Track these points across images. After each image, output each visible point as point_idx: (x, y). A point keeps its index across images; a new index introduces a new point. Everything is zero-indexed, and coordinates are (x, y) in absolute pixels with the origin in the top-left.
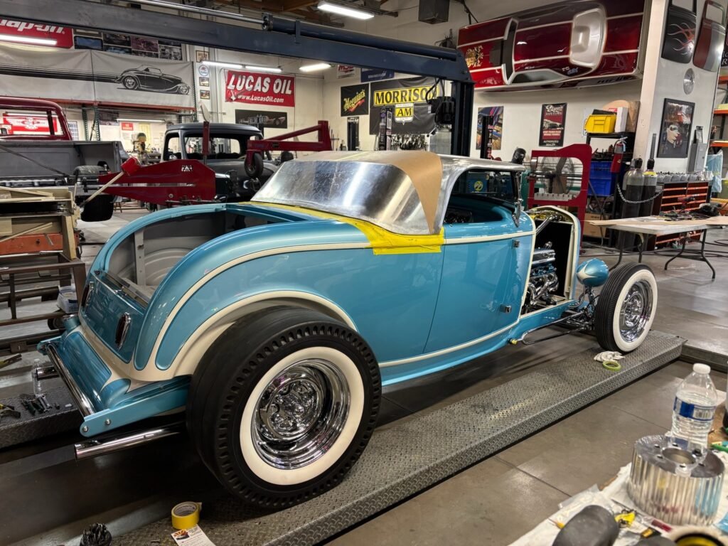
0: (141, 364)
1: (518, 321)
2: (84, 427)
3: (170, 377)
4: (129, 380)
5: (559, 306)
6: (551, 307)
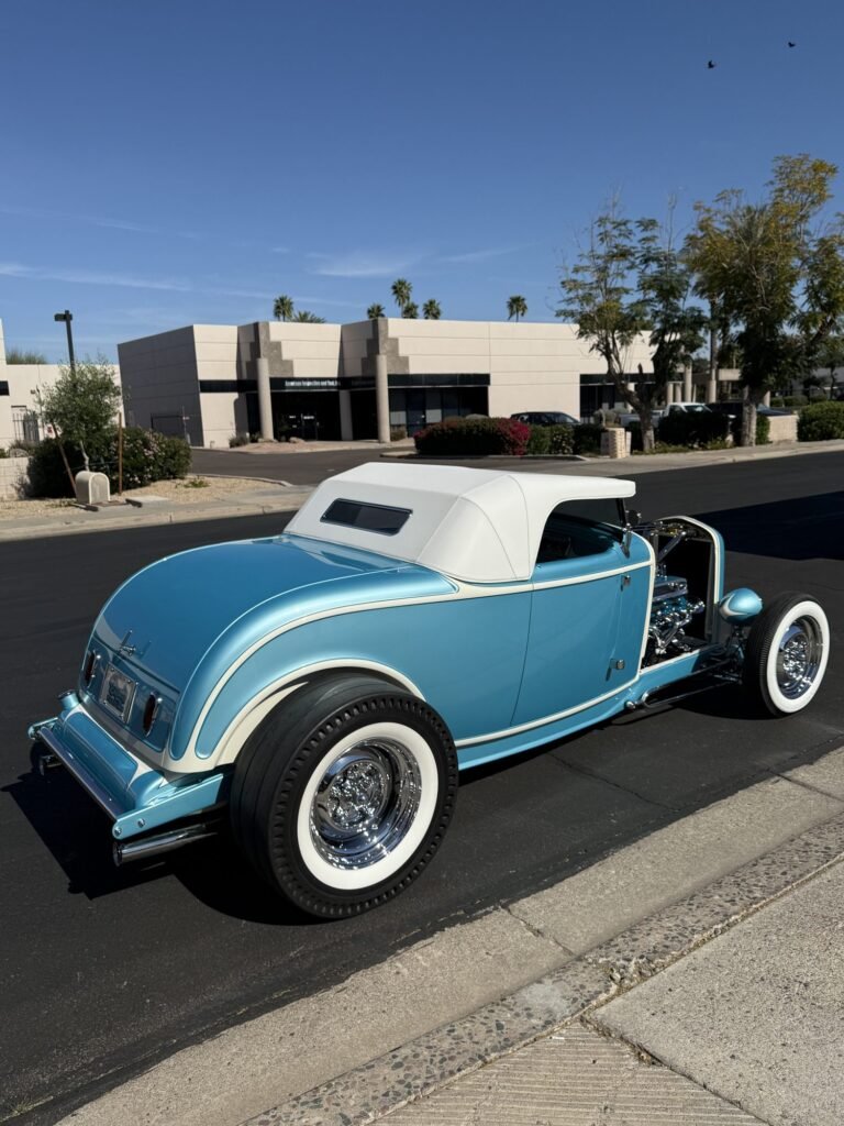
0: (178, 753)
1: (636, 679)
2: (116, 828)
3: (211, 767)
4: (162, 772)
5: (696, 652)
6: (685, 656)
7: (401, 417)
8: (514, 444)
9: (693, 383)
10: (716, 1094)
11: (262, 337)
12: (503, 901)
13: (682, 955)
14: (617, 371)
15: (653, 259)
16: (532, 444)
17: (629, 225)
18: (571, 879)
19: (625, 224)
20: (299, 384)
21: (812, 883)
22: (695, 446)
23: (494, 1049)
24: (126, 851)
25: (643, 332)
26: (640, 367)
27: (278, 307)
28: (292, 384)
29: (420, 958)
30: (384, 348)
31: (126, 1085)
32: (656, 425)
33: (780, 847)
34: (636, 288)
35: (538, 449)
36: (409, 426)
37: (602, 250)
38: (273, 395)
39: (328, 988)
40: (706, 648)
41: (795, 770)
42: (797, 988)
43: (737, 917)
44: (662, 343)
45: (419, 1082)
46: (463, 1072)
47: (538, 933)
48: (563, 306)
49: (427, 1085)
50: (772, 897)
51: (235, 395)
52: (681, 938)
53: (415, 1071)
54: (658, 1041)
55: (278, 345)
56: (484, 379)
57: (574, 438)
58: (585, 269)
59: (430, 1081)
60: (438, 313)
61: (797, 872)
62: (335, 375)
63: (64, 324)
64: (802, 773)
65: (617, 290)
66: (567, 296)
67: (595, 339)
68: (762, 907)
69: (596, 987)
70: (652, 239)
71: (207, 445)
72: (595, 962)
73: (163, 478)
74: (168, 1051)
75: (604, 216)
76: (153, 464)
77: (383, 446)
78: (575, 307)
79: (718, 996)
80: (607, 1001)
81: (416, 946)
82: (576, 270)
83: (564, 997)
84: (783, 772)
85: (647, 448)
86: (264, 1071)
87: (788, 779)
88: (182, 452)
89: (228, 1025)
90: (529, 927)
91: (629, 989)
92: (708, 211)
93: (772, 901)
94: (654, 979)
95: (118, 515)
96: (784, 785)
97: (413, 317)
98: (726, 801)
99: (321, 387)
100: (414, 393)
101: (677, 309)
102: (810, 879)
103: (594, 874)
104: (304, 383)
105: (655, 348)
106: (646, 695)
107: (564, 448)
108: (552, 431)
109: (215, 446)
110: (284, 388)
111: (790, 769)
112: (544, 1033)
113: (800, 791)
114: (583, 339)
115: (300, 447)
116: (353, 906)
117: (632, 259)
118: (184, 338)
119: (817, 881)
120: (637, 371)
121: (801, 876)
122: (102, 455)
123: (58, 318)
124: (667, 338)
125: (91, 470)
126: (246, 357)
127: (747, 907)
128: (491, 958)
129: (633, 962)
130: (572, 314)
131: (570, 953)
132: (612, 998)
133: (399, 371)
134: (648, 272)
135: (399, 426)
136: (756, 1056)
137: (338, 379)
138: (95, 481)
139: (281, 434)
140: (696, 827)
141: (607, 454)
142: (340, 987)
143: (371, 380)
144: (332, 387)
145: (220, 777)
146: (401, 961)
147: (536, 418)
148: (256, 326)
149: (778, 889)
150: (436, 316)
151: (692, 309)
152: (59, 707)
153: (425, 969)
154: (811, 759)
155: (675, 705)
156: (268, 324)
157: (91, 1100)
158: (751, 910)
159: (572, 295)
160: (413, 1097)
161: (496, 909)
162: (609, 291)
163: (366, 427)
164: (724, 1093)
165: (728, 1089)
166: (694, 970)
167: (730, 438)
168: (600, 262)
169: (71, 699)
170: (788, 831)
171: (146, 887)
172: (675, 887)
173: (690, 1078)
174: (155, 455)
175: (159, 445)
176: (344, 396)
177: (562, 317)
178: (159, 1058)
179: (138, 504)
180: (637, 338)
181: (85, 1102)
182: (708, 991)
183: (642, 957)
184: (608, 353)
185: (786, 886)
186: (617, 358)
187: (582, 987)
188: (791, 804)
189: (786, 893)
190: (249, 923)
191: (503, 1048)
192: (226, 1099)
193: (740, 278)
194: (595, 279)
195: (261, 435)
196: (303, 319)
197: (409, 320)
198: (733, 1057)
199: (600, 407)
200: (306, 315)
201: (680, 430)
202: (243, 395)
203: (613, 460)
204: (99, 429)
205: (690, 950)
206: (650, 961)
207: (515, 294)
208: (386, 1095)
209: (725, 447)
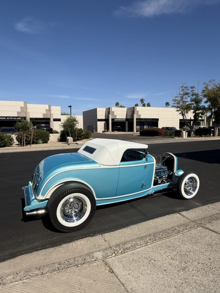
0: (38, 196)
1: (151, 188)
2: (25, 209)
3: (44, 199)
4: (36, 199)
5: (169, 183)
6: (166, 184)
7: (139, 127)
8: (161, 134)
9: (206, 121)
10: (120, 281)
11: (110, 110)
12: (102, 233)
13: (133, 250)
14: (185, 119)
15: (194, 95)
16: (165, 134)
17: (188, 88)
18: (118, 231)
19: (187, 87)
20: (117, 120)
21: (171, 238)
22: (204, 136)
23: (81, 264)
24: (27, 213)
25: (191, 110)
26: (190, 118)
27: (116, 104)
28: (116, 120)
29: (79, 243)
30: (135, 112)
31: (10, 260)
32: (194, 131)
33: (169, 229)
34: (190, 101)
35: (166, 135)
36: (140, 129)
37: (182, 93)
38: (112, 122)
39: (58, 246)
40: (172, 182)
41: (182, 212)
42: (153, 261)
43: (149, 243)
44: (196, 113)
45: (61, 268)
46: (72, 268)
47: (106, 241)
48: (173, 105)
49: (62, 269)
50: (160, 240)
51: (104, 122)
52: (134, 246)
53: (62, 266)
54: (115, 268)
55: (113, 112)
56: (158, 119)
57: (175, 133)
58: (178, 97)
59: (64, 268)
60: (150, 105)
61: (169, 235)
62: (125, 118)
63: (70, 108)
64: (184, 213)
65: (185, 101)
66: (173, 103)
67: (180, 112)
68: (156, 242)
69: (110, 254)
70: (194, 90)
71: (98, 132)
72: (114, 249)
73: (85, 138)
74: (21, 254)
75: (182, 86)
76: (83, 136)
77: (134, 133)
78: (176, 105)
79: (135, 260)
80: (111, 258)
81: (79, 240)
82: (176, 97)
83: (102, 255)
84: (179, 212)
85: (192, 136)
86: (36, 261)
87: (180, 214)
88: (89, 133)
89: (35, 251)
90: (104, 239)
91: (117, 255)
92: (207, 84)
93: (159, 241)
94: (124, 254)
95: (73, 146)
96: (178, 215)
97: (145, 106)
98: (163, 217)
99: (122, 121)
100: (141, 122)
101: (199, 106)
102: (171, 237)
103: (124, 230)
104: (118, 120)
105: (194, 114)
106: (154, 192)
107: (172, 135)
108: (170, 131)
109: (100, 132)
110: (114, 120)
111: (181, 211)
112: (93, 262)
113: (181, 217)
114: (178, 112)
115: (116, 133)
116: (70, 230)
117: (189, 95)
118: (95, 111)
119: (172, 238)
120: (190, 119)
121: (169, 236)
122: (74, 134)
123: (69, 107)
124: (197, 112)
125: (71, 137)
126: (107, 114)
127: (153, 241)
128: (93, 245)
129: (121, 250)
130: (175, 106)
131: (110, 246)
132: (112, 257)
133: (139, 117)
134: (193, 98)
135: (138, 129)
136: (134, 275)
137: (126, 119)
138: (70, 139)
139: (113, 130)
140: (152, 222)
141: (181, 137)
142: (60, 246)
143: (133, 119)
144: (124, 121)
145: (47, 201)
146: (74, 243)
147: (167, 128)
148: (109, 108)
149: (163, 238)
150: (149, 106)
151: (203, 106)
152: (28, 184)
153: (78, 245)
154: (187, 209)
155: (163, 195)
156: (112, 108)
157: (3, 262)
158: (153, 242)
159: (175, 102)
160: (58, 271)
161: (99, 235)
162: (184, 102)
163: (131, 129)
164: (122, 282)
165: (123, 281)
166: (133, 254)
167: (212, 134)
168: (181, 95)
169: (30, 182)
170: (173, 226)
171: (35, 221)
172: (140, 235)
173: (117, 277)
174: (84, 134)
175: (85, 132)
176: (127, 123)
177: (173, 107)
178: (19, 256)
179: (77, 144)
180: (190, 112)
181: (1, 262)
182: (133, 259)
183: (123, 249)
184: (183, 115)
185: (164, 238)
186: (185, 116)
187: (107, 254)
188: (177, 219)
189: (164, 240)
190: (50, 231)
191: (83, 264)
192: (26, 266)
193: (214, 99)
194: (180, 99)
195: (109, 130)
196: (121, 107)
197: (144, 107)
198: (129, 274)
199: (184, 126)
200: (122, 106)
201: (200, 132)
202: (106, 122)
203: (183, 138)
204: (73, 128)
205: (135, 249)
206: (125, 250)
207: (167, 102)
208: (53, 270)
209: (211, 137)
